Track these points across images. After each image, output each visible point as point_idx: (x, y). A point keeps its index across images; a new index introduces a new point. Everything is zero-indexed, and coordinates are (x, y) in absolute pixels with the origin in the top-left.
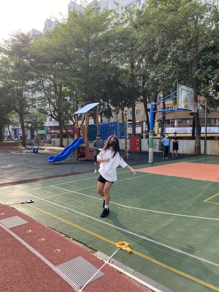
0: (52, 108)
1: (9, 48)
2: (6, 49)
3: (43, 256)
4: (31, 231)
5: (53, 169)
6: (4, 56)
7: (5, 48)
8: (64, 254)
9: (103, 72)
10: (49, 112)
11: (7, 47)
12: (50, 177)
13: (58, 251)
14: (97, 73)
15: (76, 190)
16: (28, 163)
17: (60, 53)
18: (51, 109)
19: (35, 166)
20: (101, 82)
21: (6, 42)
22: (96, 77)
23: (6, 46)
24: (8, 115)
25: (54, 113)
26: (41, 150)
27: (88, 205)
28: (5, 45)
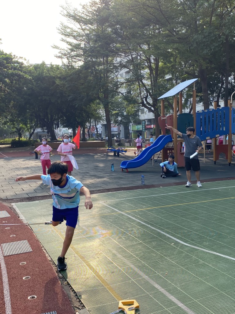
0: (144, 93)
1: (89, 14)
2: (85, 17)
3: (11, 301)
4: (26, 263)
5: (121, 178)
6: (84, 27)
7: (83, 15)
8: (36, 304)
9: (216, 30)
10: (139, 98)
11: (86, 15)
12: (108, 190)
13: (35, 297)
14: (206, 33)
15: (128, 210)
16: (96, 170)
17: (152, 10)
18: (142, 94)
19: (102, 173)
20: (213, 47)
21: (84, 8)
22: (204, 40)
23: (84, 13)
24: (91, 106)
25: (146, 100)
26: (123, 153)
27: (128, 235)
28: (84, 11)
